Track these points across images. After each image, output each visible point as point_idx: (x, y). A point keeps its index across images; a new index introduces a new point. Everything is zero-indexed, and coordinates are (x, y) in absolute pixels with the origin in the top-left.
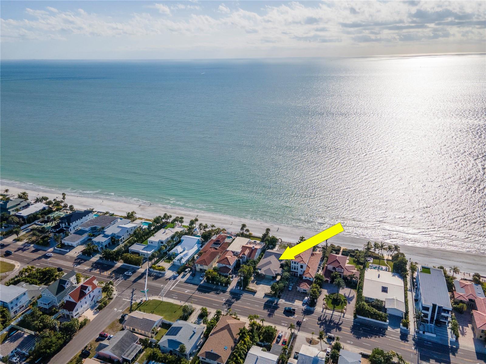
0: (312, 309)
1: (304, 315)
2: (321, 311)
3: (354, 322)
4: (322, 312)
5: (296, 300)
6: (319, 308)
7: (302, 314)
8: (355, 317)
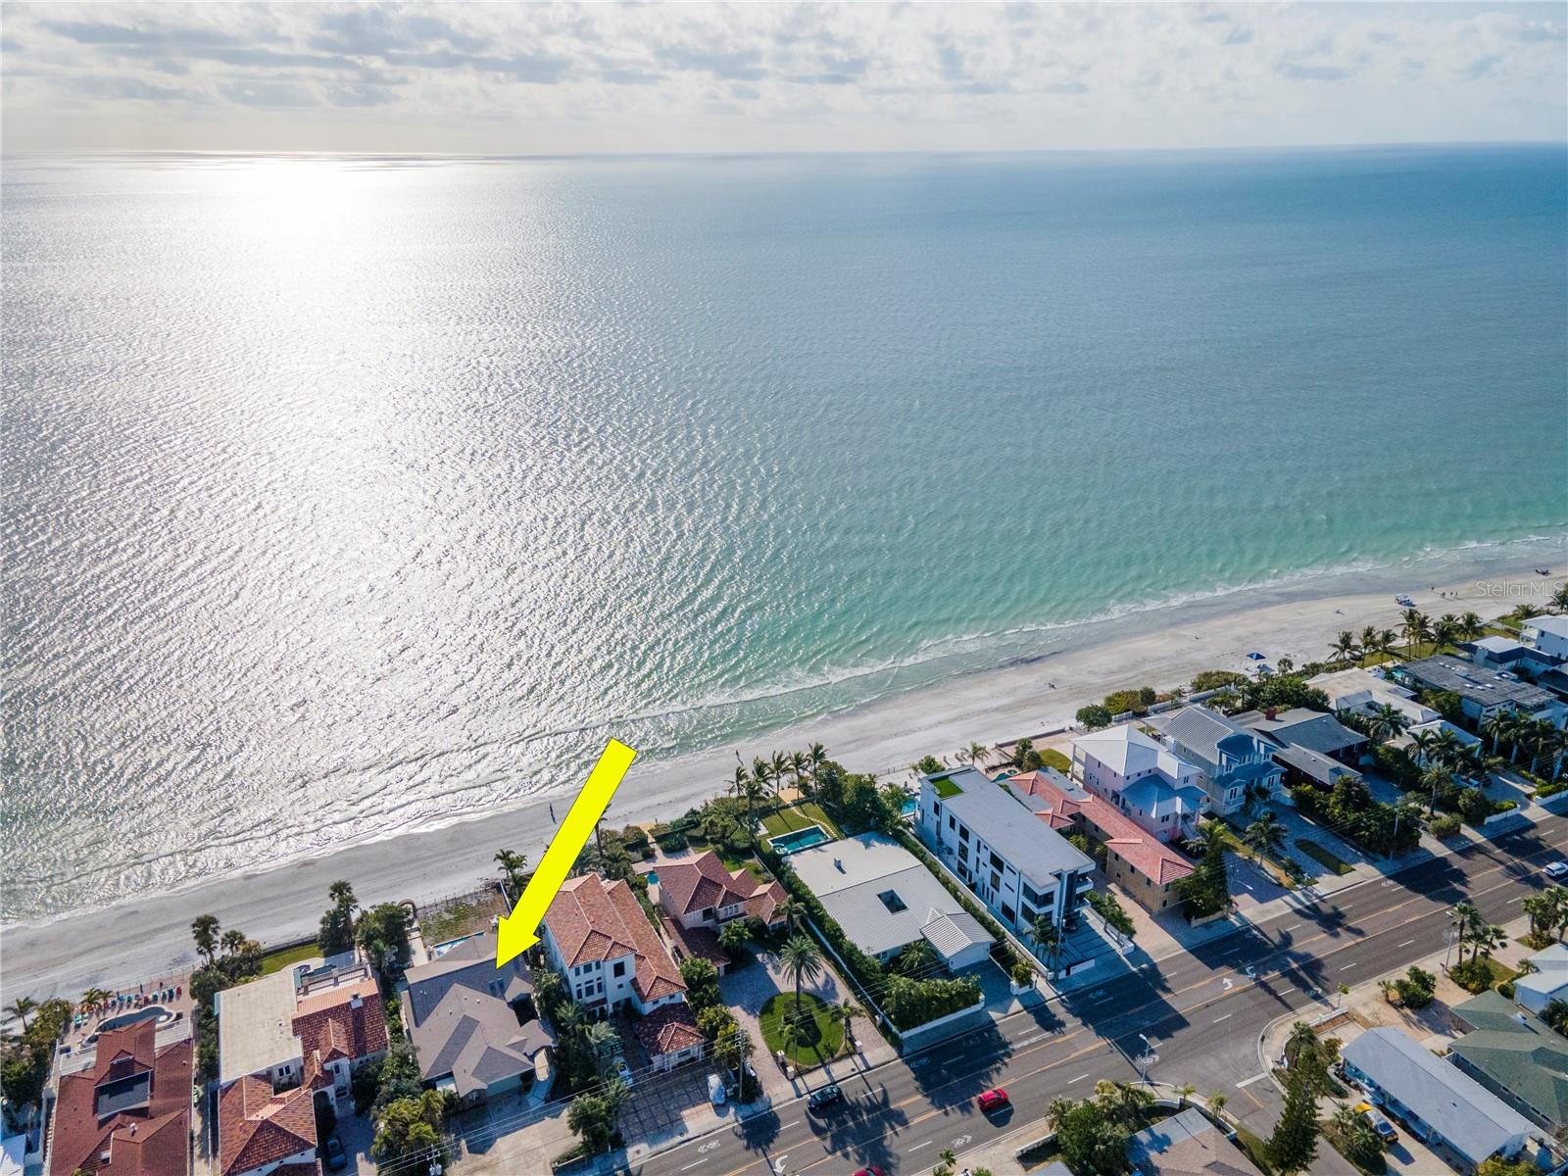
0: (758, 1106)
1: (760, 1151)
2: (793, 1093)
3: (907, 1062)
4: (799, 1096)
5: (685, 1113)
6: (777, 1089)
7: (751, 1152)
8: (896, 1042)
